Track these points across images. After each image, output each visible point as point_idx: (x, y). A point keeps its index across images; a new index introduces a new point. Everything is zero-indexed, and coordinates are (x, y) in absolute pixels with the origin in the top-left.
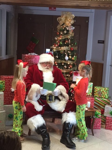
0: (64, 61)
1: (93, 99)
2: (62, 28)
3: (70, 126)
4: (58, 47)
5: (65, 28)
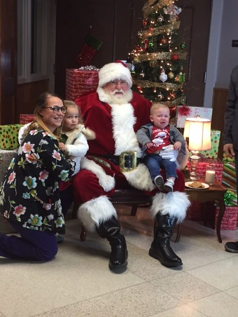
0: (157, 85)
1: (219, 166)
2: (154, 11)
3: (169, 220)
4: (144, 53)
5: (161, 11)
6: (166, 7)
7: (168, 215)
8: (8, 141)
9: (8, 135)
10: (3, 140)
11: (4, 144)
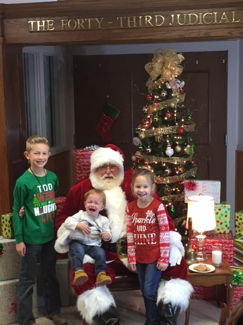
5: (164, 86)
7: (170, 303)
8: (10, 230)
9: (9, 224)
10: (5, 229)
11: (6, 234)
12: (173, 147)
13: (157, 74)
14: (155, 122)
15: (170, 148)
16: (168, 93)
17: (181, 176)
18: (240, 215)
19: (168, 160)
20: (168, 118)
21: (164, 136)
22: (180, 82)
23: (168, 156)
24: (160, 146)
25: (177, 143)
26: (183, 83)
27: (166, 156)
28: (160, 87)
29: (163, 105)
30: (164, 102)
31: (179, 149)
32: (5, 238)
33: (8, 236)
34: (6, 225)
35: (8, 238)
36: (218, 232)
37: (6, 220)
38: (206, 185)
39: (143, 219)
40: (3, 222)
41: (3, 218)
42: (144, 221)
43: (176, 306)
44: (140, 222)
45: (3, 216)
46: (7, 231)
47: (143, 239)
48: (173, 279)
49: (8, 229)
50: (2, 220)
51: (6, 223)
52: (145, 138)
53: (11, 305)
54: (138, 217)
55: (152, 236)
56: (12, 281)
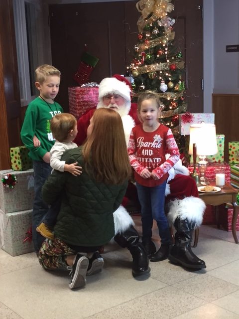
1: (227, 169)
2: (149, 24)
3: (187, 225)
4: (142, 65)
5: (155, 24)
6: (160, 19)
7: (187, 219)
8: (21, 162)
9: (20, 156)
10: (15, 162)
11: (16, 166)
12: (167, 82)
13: (148, 11)
14: (148, 59)
15: (164, 83)
16: (159, 30)
17: (175, 111)
18: (234, 145)
19: (162, 95)
20: (160, 55)
21: (158, 72)
22: (170, 19)
23: (163, 92)
24: (154, 82)
25: (170, 79)
26: (174, 21)
27: (160, 91)
28: (151, 25)
29: (155, 42)
30: (156, 40)
31: (171, 85)
32: (15, 170)
33: (18, 168)
34: (16, 158)
35: (18, 170)
36: (214, 161)
37: (16, 153)
38: (200, 116)
39: (150, 143)
40: (13, 155)
41: (12, 151)
42: (151, 145)
43: (192, 221)
44: (146, 146)
45: (12, 149)
46: (17, 163)
47: (148, 163)
48: (187, 197)
49: (17, 161)
50: (11, 153)
51: (15, 155)
52: (139, 76)
53: (25, 235)
54: (144, 141)
55: (158, 161)
56: (25, 212)
